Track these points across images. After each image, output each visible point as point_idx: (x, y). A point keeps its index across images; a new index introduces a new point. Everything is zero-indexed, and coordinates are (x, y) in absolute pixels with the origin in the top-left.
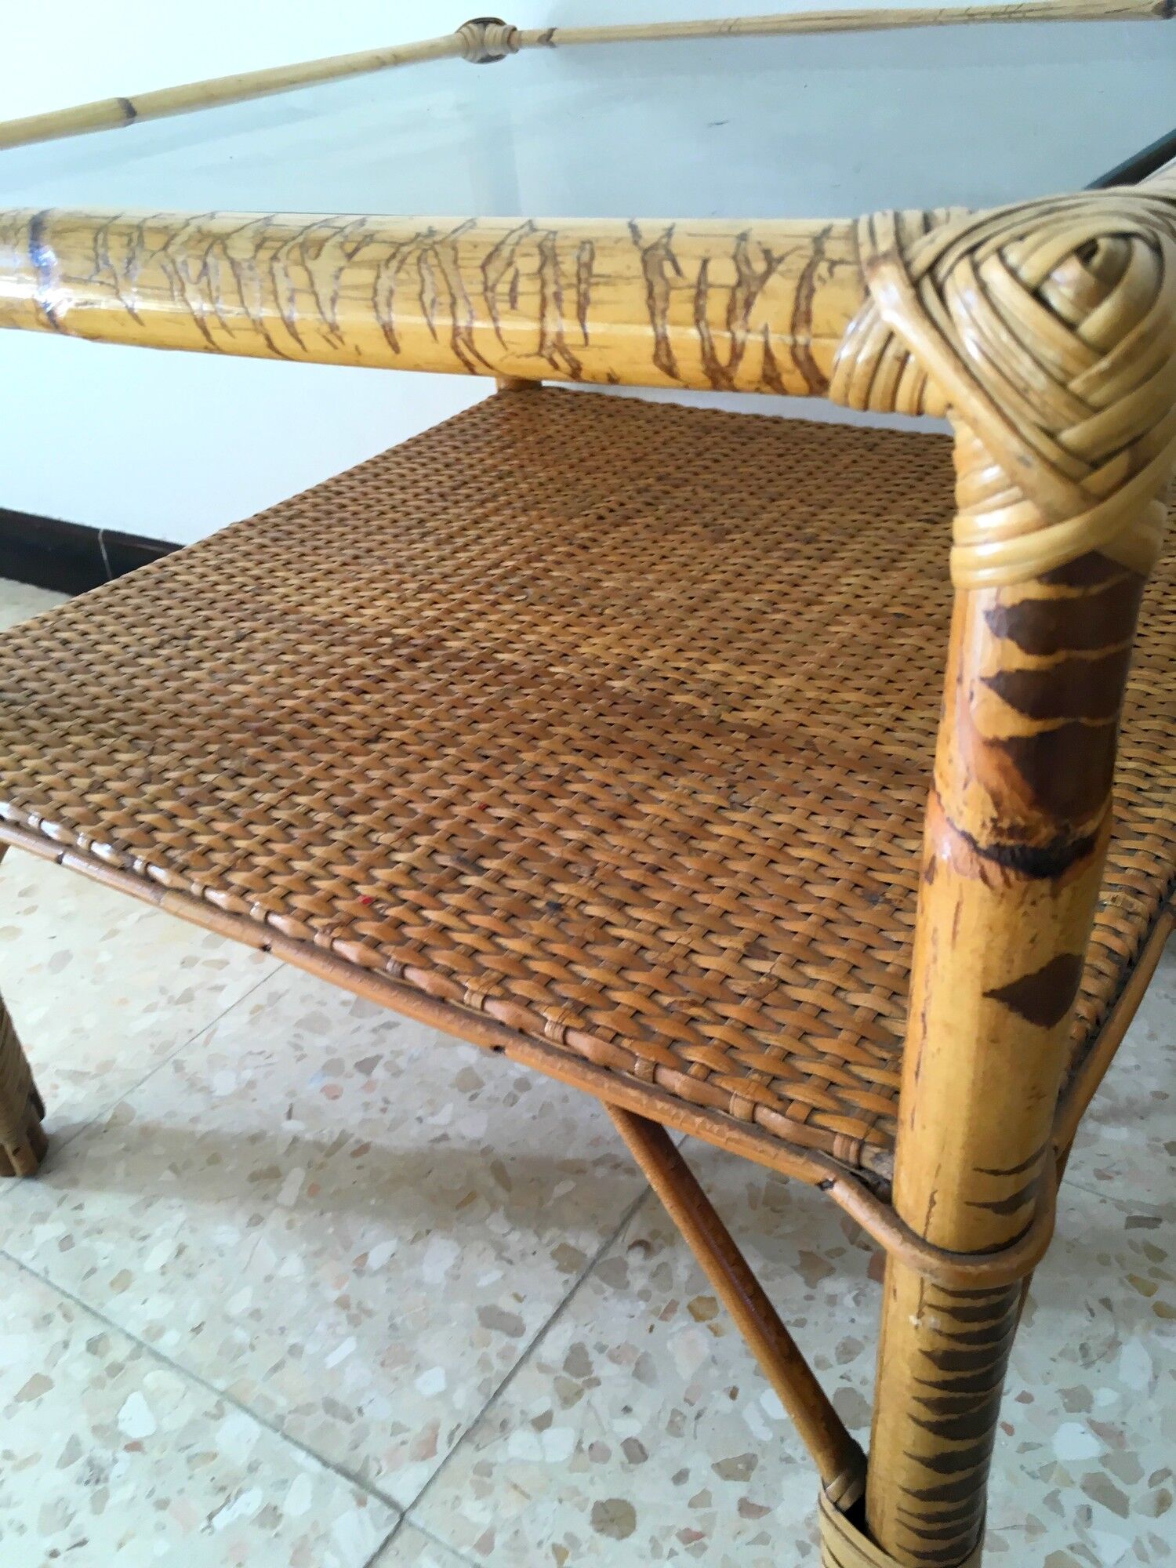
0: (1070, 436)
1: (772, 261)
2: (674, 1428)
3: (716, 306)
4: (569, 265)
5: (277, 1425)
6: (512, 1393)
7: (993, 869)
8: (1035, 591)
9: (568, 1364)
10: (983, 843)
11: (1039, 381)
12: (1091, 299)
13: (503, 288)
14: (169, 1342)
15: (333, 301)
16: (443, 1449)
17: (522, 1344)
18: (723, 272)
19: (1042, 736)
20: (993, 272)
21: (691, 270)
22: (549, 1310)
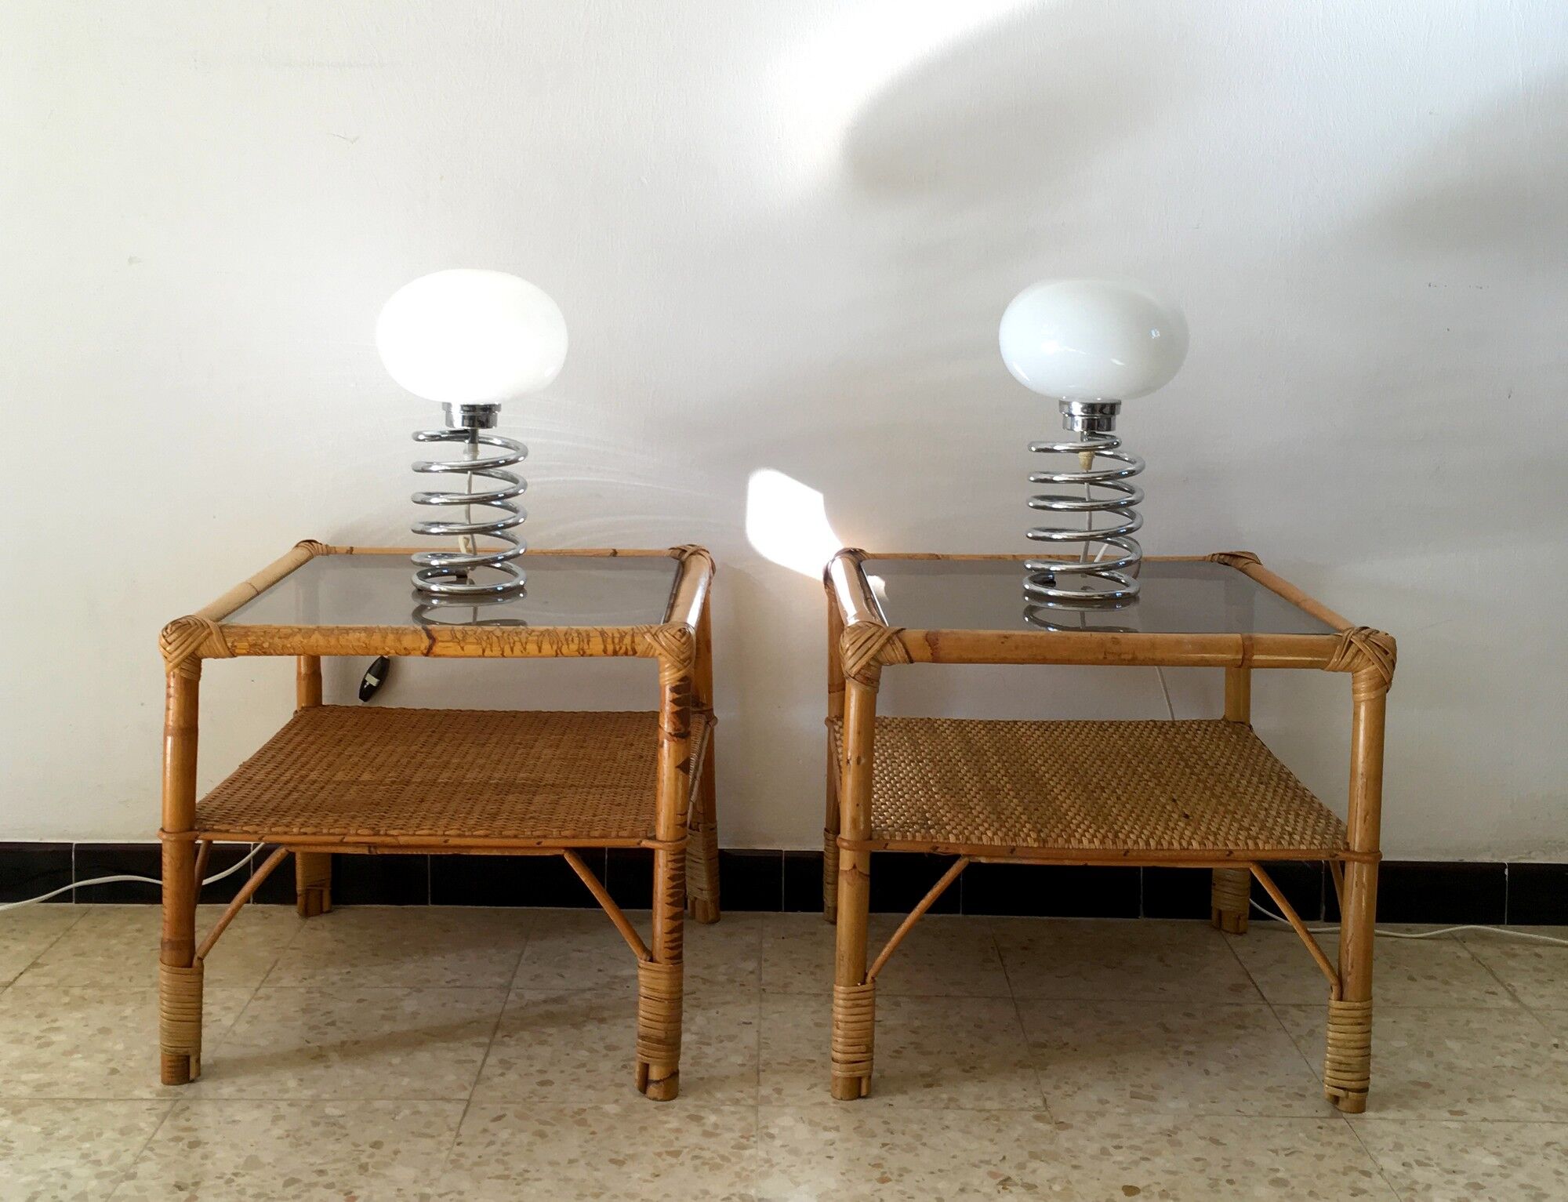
0: (682, 657)
1: (626, 634)
2: (552, 1064)
3: (617, 641)
4: (584, 634)
5: (397, 1099)
6: (484, 1072)
7: (675, 738)
8: (678, 683)
9: (500, 1063)
10: (673, 734)
11: (676, 649)
12: (681, 637)
13: (570, 639)
14: (326, 1096)
15: (526, 643)
16: (470, 1089)
17: (479, 1063)
18: (617, 635)
19: (682, 710)
20: (667, 634)
21: (611, 635)
22: (482, 1057)
